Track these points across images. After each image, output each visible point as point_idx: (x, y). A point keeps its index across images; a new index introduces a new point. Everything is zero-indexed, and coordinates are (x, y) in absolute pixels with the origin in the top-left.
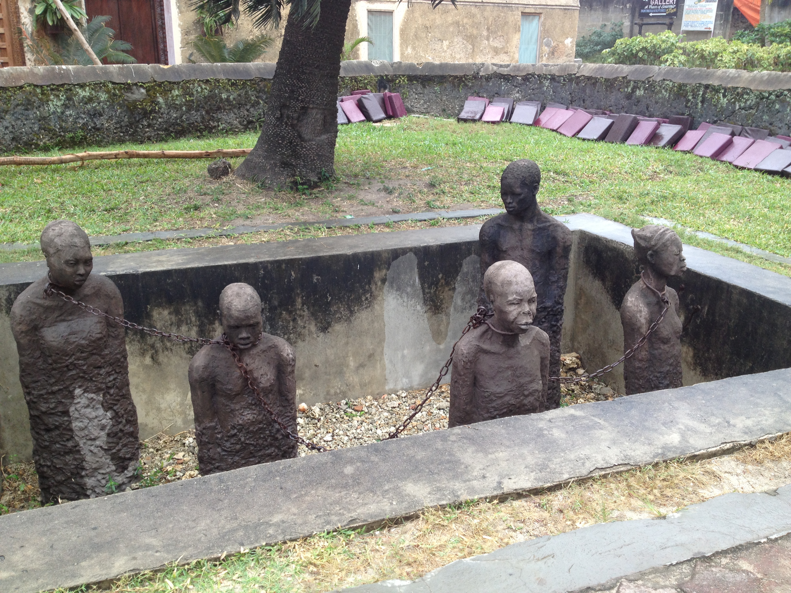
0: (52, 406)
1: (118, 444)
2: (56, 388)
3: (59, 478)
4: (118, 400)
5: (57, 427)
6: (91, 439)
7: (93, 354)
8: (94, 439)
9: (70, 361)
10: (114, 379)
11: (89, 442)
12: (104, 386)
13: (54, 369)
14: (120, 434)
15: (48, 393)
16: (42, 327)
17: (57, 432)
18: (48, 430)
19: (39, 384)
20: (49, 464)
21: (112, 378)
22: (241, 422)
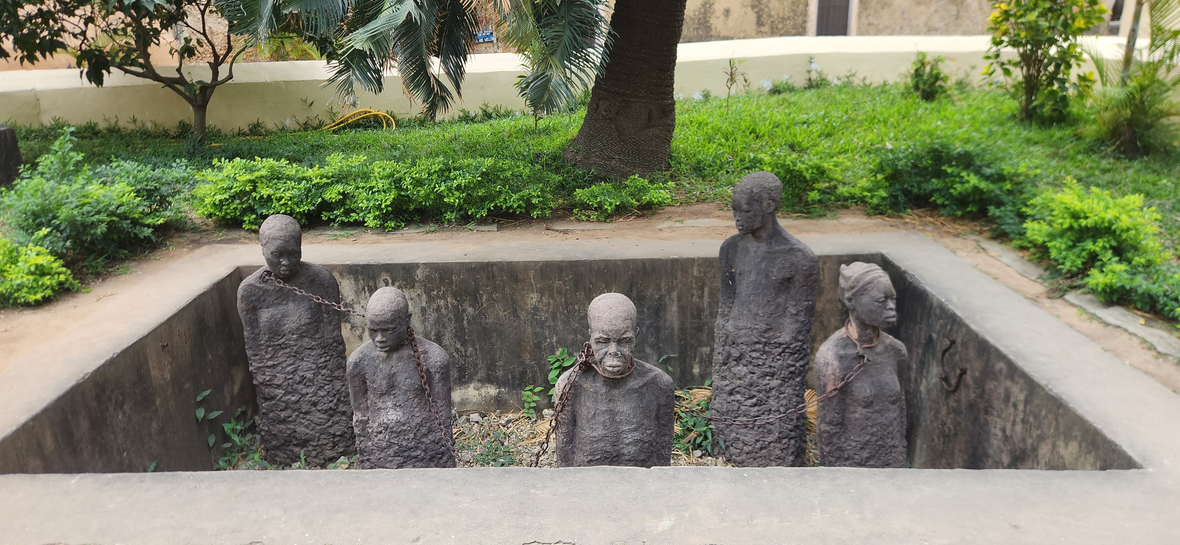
0: (268, 378)
1: (329, 420)
2: (270, 363)
3: (274, 443)
4: (331, 381)
5: (273, 398)
6: (301, 413)
7: (303, 337)
8: (306, 413)
9: (282, 340)
10: (326, 361)
11: (301, 416)
12: (314, 366)
13: (270, 346)
14: (331, 412)
15: (264, 367)
16: (260, 308)
17: (273, 402)
18: (266, 399)
19: (258, 357)
20: (266, 429)
21: (323, 360)
22: (385, 421)
